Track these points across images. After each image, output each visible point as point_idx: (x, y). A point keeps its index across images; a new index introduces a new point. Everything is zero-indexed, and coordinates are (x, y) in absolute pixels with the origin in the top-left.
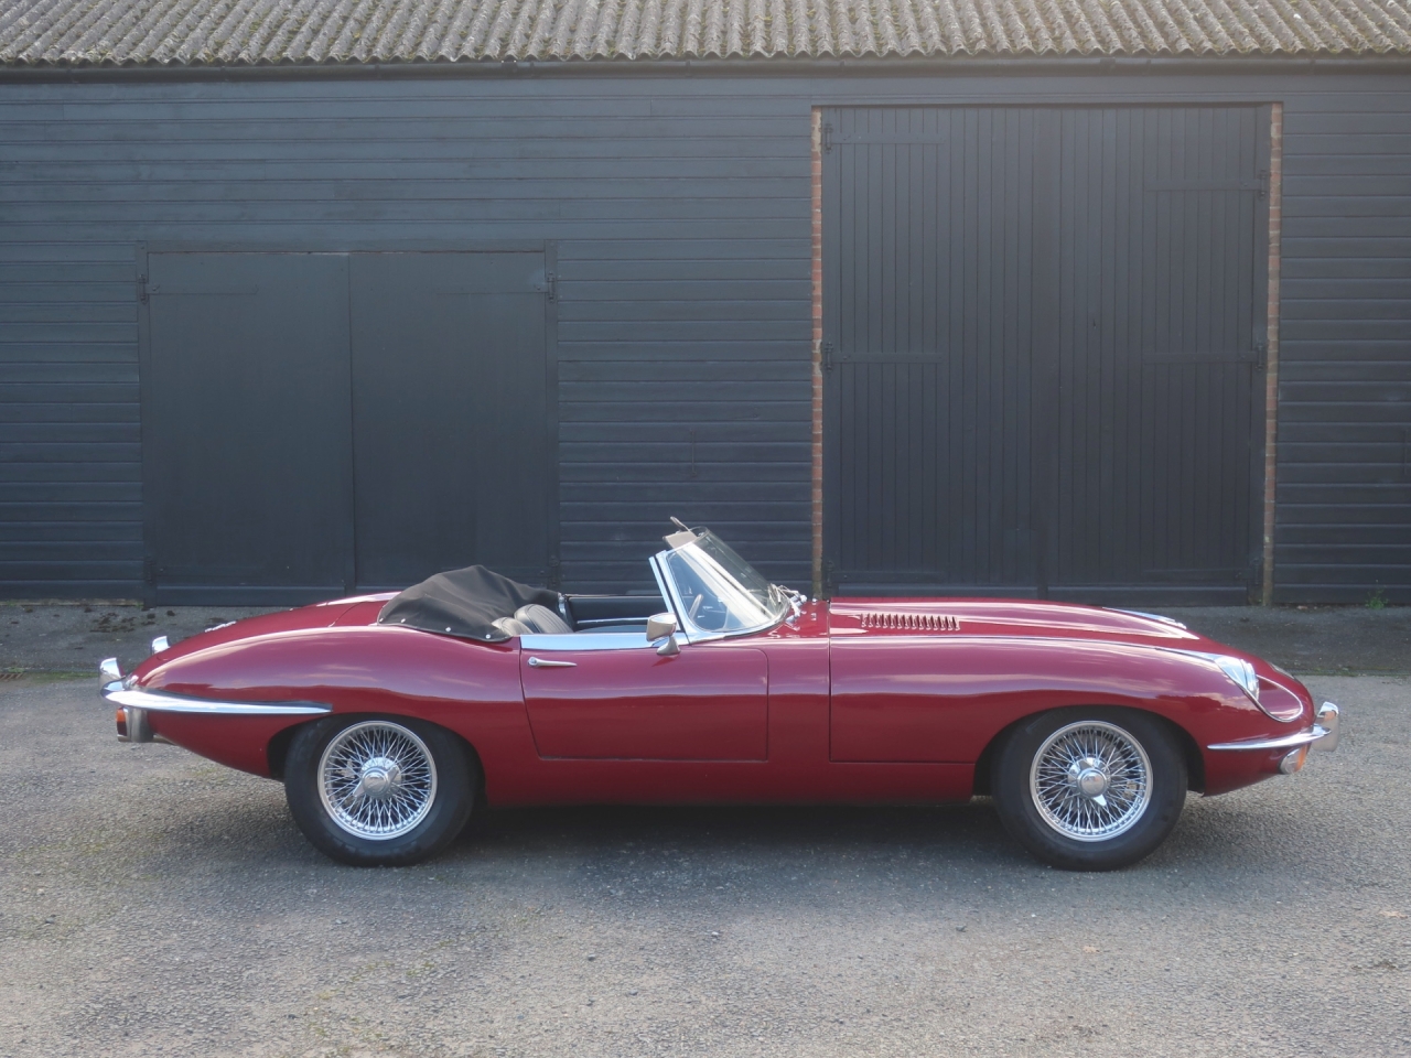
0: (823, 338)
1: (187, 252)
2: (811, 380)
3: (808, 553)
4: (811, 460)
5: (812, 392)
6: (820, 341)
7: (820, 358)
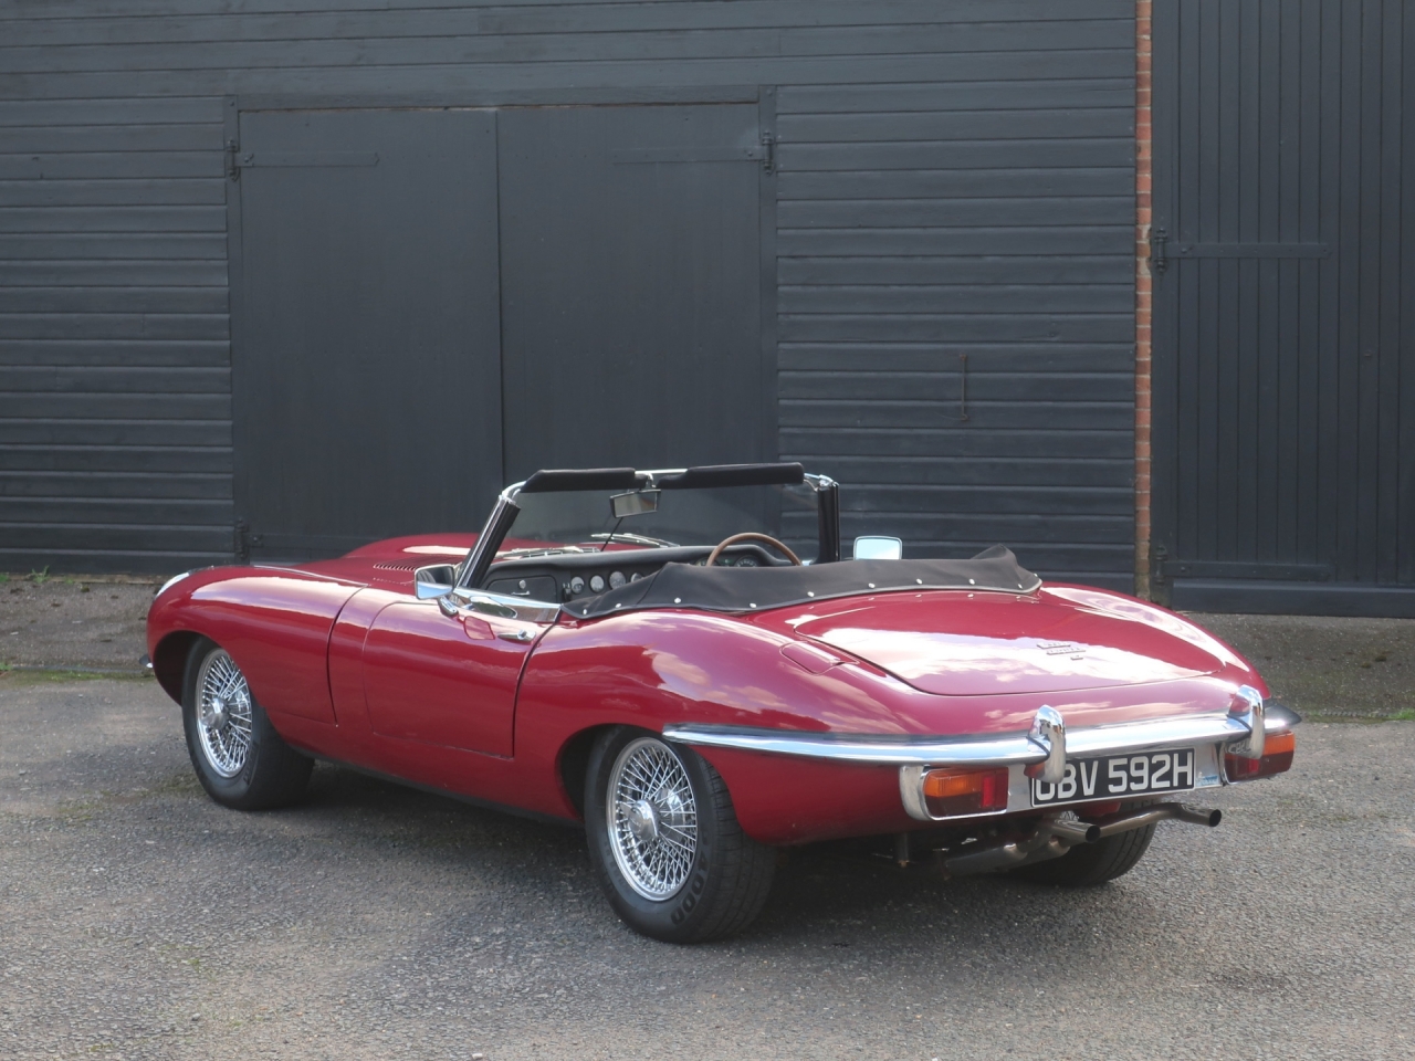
0: (1152, 222)
1: (289, 110)
2: (1136, 283)
3: (1130, 534)
4: (1135, 399)
5: (1136, 301)
6: (1148, 227)
7: (1149, 253)
